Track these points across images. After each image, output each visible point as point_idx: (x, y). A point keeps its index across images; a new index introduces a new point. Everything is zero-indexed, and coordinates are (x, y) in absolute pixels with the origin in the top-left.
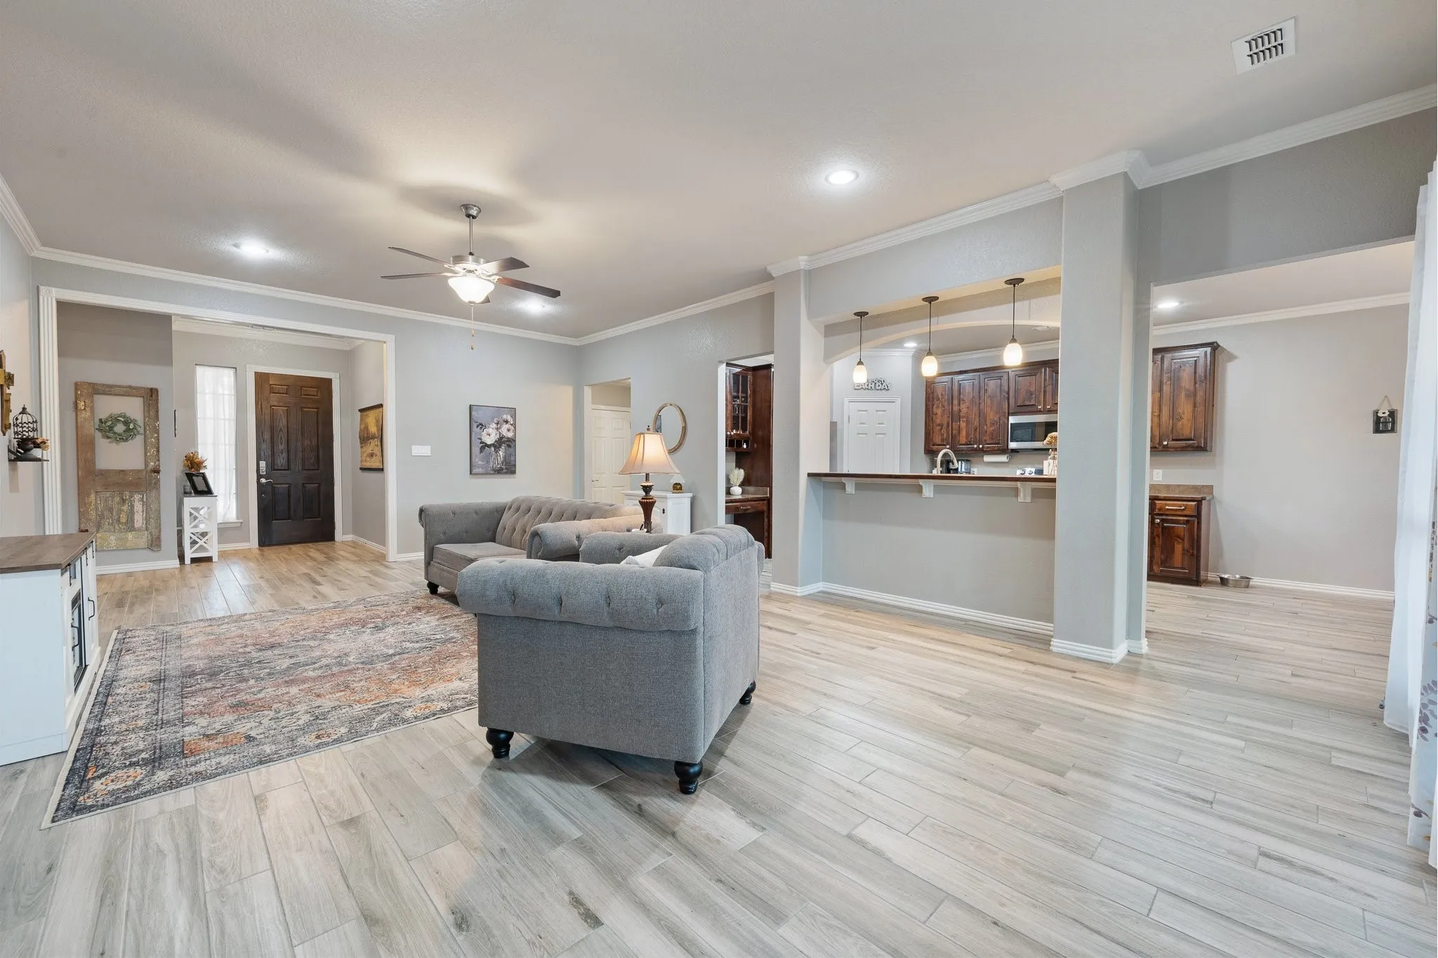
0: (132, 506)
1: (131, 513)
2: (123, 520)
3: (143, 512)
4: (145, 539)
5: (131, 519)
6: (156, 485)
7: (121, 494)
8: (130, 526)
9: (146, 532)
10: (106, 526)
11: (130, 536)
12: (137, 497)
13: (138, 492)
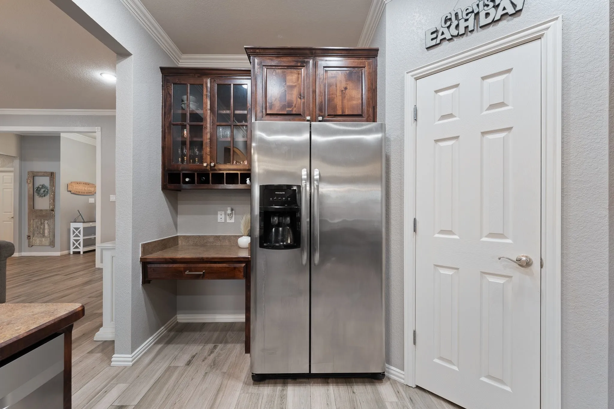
0: (44, 226)
1: (44, 229)
2: (41, 232)
3: (48, 229)
4: (48, 242)
5: (44, 233)
6: (53, 216)
7: (41, 220)
8: (44, 236)
9: (49, 238)
10: (36, 235)
11: (43, 240)
12: (46, 222)
13: (47, 220)
